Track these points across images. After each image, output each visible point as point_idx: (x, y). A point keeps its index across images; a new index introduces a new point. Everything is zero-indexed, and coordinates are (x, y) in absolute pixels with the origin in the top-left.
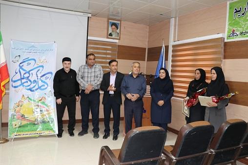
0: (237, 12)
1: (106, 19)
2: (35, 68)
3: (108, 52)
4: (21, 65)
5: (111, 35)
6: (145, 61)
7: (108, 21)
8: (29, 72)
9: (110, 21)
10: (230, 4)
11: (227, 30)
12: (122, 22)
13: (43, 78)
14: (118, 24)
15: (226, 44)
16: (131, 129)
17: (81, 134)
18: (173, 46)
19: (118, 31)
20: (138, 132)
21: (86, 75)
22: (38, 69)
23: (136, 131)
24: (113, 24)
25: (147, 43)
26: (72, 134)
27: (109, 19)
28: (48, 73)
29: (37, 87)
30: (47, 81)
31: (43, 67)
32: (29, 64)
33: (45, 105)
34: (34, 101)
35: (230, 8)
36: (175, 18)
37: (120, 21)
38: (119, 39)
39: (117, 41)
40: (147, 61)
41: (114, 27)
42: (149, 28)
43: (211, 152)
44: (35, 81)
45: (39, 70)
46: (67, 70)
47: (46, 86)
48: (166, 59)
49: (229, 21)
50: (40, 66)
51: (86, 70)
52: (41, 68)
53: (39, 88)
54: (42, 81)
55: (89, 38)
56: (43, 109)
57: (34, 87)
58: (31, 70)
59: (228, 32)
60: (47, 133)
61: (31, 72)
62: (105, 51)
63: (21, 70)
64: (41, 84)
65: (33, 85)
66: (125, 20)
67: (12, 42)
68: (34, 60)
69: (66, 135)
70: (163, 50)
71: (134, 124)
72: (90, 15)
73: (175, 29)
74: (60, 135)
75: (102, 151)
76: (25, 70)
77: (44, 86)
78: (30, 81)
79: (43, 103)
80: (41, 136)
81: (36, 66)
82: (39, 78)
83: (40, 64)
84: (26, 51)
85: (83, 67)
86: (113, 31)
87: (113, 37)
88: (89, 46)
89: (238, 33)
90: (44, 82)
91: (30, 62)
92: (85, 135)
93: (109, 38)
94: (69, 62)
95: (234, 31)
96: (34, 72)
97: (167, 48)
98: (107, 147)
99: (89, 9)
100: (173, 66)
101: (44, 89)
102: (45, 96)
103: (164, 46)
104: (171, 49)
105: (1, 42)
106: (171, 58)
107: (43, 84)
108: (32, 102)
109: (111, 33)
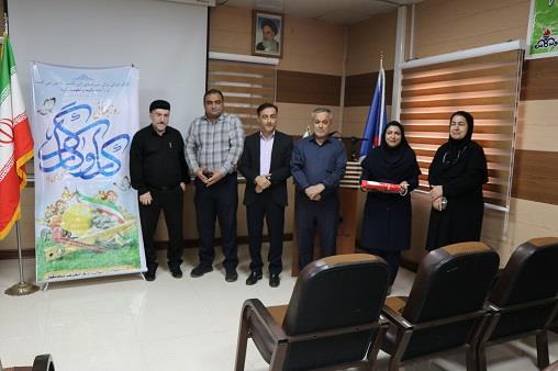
2: (89, 128)
3: (255, 86)
4: (58, 120)
5: (261, 47)
6: (338, 105)
7: (254, 16)
8: (76, 136)
9: (259, 15)
11: (530, 31)
12: (286, 17)
13: (108, 149)
14: (278, 21)
15: (527, 65)
16: (312, 260)
17: (197, 273)
18: (405, 72)
19: (277, 38)
20: (326, 267)
22: (97, 127)
23: (323, 264)
24: (266, 23)
25: (343, 66)
26: (177, 273)
27: (256, 11)
28: (118, 138)
29: (95, 169)
30: (116, 155)
31: (107, 122)
32: (75, 117)
33: (116, 208)
34: (91, 200)
36: (409, 5)
37: (282, 15)
38: (280, 57)
39: (276, 61)
40: (346, 105)
41: (267, 28)
43: (492, 311)
44: (91, 156)
45: (98, 131)
46: (160, 130)
47: (116, 166)
48: (389, 101)
49: (537, 10)
50: (101, 122)
51: (204, 130)
52: (104, 126)
53: (101, 171)
54: (106, 155)
55: (211, 55)
56: (113, 219)
57: (90, 168)
58: (81, 132)
59: (535, 37)
61: (80, 136)
62: (248, 85)
63: (58, 131)
64: (104, 161)
65: (86, 164)
67: (35, 67)
68: (88, 107)
69: (163, 275)
70: (382, 80)
71: (317, 250)
72: (213, 3)
73: (408, 31)
74: (150, 276)
75: (246, 309)
76: (66, 132)
77: (111, 165)
78: (80, 156)
79: (111, 204)
81: (92, 121)
82: (100, 146)
83: (101, 117)
84: (70, 87)
85: (197, 123)
86: (265, 39)
87: (267, 51)
88: (212, 73)
90: (112, 158)
91: (78, 112)
93: (253, 55)
94: (165, 111)
95: (548, 32)
96: (88, 135)
97: (390, 75)
98: (256, 302)
100: (403, 117)
101: (111, 174)
102: (115, 189)
103: (382, 71)
104: (398, 78)
105: (12, 69)
106: (397, 99)
107: (109, 161)
108: (87, 203)
109: (261, 44)
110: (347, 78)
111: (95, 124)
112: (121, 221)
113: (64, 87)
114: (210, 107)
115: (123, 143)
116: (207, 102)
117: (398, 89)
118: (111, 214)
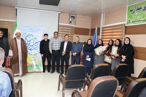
0: (131, 11)
1: (68, 14)
2: (32, 39)
3: (69, 31)
4: (26, 38)
5: (71, 22)
6: (89, 35)
7: (69, 15)
8: (29, 41)
10: (128, 7)
11: (126, 20)
12: (77, 15)
13: (36, 44)
14: (75, 16)
17: (52, 72)
19: (75, 20)
21: (54, 42)
25: (90, 26)
26: (49, 71)
27: (70, 14)
28: (39, 42)
29: (33, 48)
30: (38, 45)
31: (36, 38)
32: (29, 37)
33: (37, 57)
35: (128, 9)
36: (104, 13)
37: (76, 15)
38: (75, 24)
39: (74, 25)
41: (72, 18)
42: (92, 18)
44: (32, 45)
46: (46, 40)
47: (38, 48)
48: (98, 34)
49: (128, 15)
50: (35, 38)
51: (54, 40)
52: (35, 39)
53: (34, 49)
54: (36, 45)
55: (59, 24)
56: (36, 59)
57: (32, 48)
58: (31, 40)
60: (37, 70)
61: (30, 41)
62: (68, 31)
63: (26, 40)
64: (35, 47)
66: (78, 15)
67: (22, 27)
68: (32, 35)
69: (46, 72)
70: (96, 30)
72: (60, 13)
73: (103, 19)
74: (44, 71)
76: (27, 40)
77: (36, 48)
78: (30, 45)
79: (36, 56)
80: (35, 72)
81: (33, 38)
82: (34, 44)
83: (35, 37)
84: (29, 31)
86: (72, 20)
88: (59, 28)
89: (131, 22)
90: (37, 46)
91: (30, 36)
92: (54, 73)
93: (69, 24)
94: (47, 36)
95: (130, 20)
96: (32, 41)
97: (99, 29)
99: (59, 9)
100: (102, 38)
101: (37, 49)
102: (37, 53)
103: (96, 28)
104: (101, 29)
105: (17, 27)
106: (101, 34)
107: (36, 47)
108: (31, 55)
109: (71, 21)
110: (91, 29)
111: (34, 39)
112: (38, 60)
113: (27, 31)
114: (55, 36)
115: (39, 43)
116: (54, 35)
117: (101, 32)
118: (36, 58)
